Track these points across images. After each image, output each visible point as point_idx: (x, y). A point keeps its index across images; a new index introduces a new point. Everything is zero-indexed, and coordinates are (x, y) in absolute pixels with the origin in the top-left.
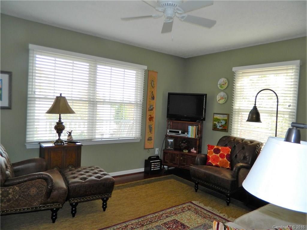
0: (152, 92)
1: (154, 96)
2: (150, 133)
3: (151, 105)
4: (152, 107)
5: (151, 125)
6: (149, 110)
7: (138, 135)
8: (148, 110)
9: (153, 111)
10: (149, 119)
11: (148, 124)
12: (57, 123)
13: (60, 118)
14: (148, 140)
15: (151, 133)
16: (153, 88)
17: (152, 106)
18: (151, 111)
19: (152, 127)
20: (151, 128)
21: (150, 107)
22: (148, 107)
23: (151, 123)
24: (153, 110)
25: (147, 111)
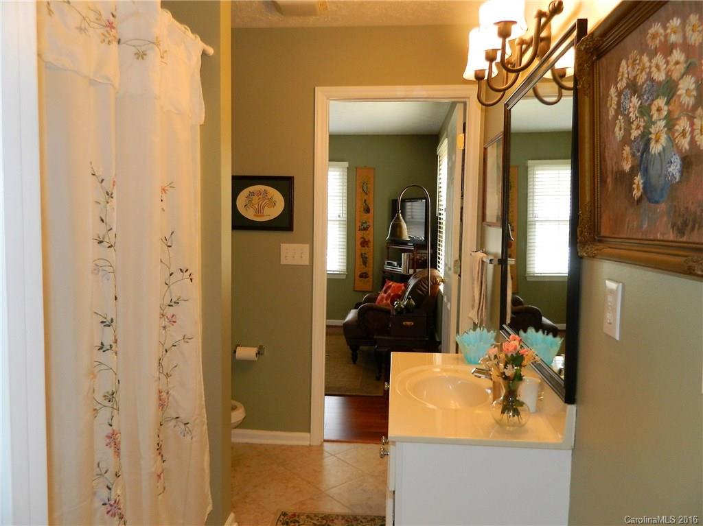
0: (365, 201)
1: (368, 208)
2: (363, 266)
3: (364, 222)
4: (365, 225)
5: (365, 254)
6: (360, 230)
7: (342, 268)
8: (358, 229)
9: (367, 232)
10: (361, 244)
11: (358, 253)
14: (361, 276)
15: (366, 266)
16: (366, 194)
18: (364, 232)
19: (366, 256)
20: (366, 258)
21: (362, 225)
22: (359, 224)
23: (366, 251)
24: (369, 229)
25: (357, 231)
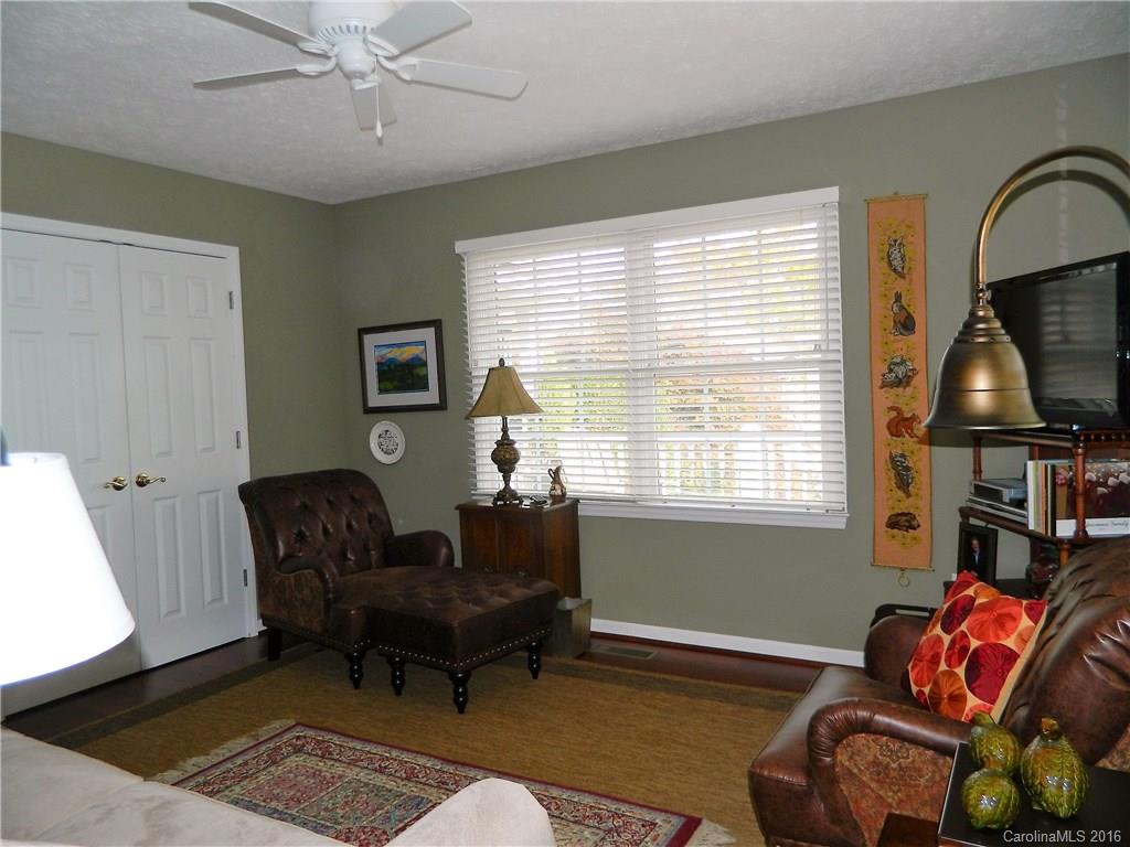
1: (909, 317)
2: (900, 494)
3: (898, 360)
4: (900, 371)
5: (903, 456)
10: (889, 428)
12: (498, 443)
13: (505, 430)
15: (908, 495)
17: (903, 362)
18: (900, 390)
20: (907, 469)
21: (891, 371)
22: (880, 368)
23: (905, 447)
24: (915, 382)
25: (876, 389)
